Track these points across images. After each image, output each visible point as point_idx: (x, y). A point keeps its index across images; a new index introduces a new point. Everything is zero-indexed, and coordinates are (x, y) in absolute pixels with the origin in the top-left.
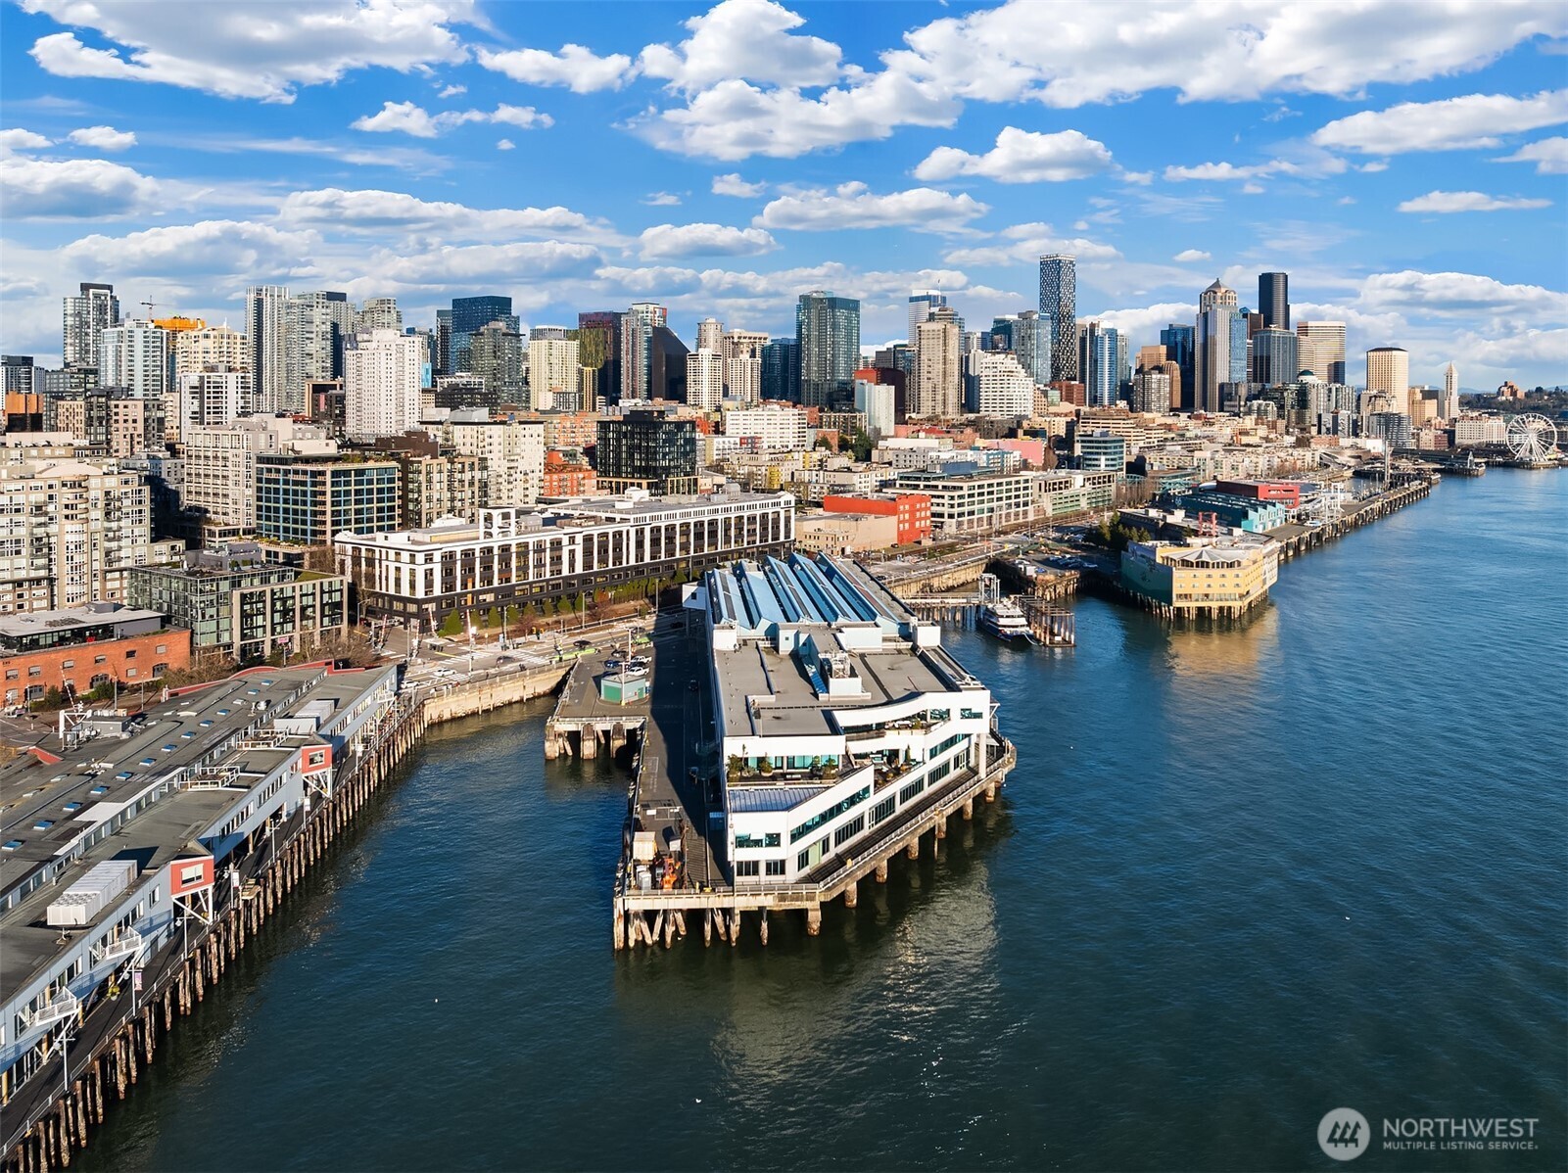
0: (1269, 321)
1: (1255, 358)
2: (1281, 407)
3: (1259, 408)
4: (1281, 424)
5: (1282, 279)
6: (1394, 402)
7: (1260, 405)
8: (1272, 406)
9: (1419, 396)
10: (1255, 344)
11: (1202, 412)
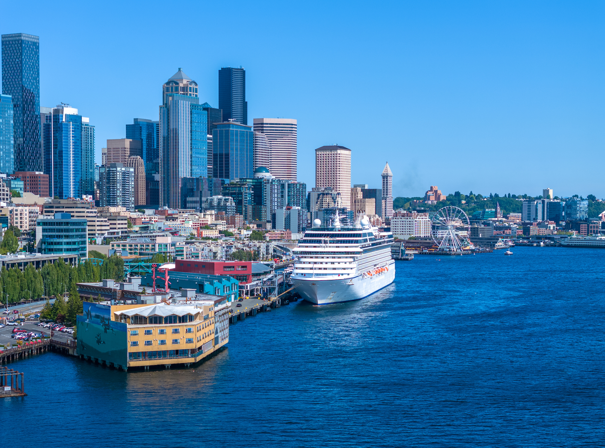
0: (227, 116)
1: (215, 155)
2: (239, 203)
3: (219, 203)
4: (239, 218)
5: (239, 76)
6: (339, 199)
7: (220, 199)
8: (231, 203)
9: (360, 195)
10: (214, 139)
11: (166, 208)
